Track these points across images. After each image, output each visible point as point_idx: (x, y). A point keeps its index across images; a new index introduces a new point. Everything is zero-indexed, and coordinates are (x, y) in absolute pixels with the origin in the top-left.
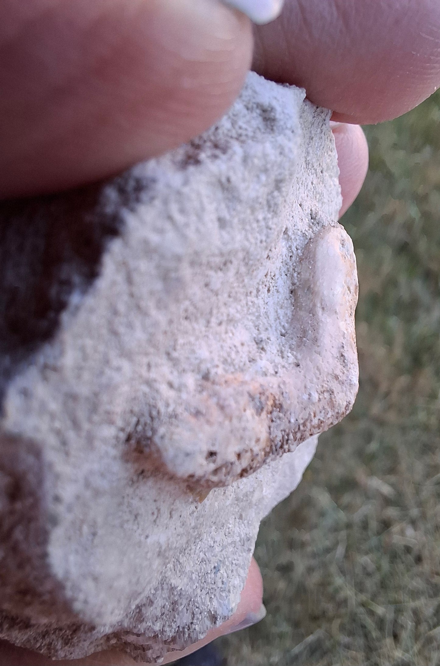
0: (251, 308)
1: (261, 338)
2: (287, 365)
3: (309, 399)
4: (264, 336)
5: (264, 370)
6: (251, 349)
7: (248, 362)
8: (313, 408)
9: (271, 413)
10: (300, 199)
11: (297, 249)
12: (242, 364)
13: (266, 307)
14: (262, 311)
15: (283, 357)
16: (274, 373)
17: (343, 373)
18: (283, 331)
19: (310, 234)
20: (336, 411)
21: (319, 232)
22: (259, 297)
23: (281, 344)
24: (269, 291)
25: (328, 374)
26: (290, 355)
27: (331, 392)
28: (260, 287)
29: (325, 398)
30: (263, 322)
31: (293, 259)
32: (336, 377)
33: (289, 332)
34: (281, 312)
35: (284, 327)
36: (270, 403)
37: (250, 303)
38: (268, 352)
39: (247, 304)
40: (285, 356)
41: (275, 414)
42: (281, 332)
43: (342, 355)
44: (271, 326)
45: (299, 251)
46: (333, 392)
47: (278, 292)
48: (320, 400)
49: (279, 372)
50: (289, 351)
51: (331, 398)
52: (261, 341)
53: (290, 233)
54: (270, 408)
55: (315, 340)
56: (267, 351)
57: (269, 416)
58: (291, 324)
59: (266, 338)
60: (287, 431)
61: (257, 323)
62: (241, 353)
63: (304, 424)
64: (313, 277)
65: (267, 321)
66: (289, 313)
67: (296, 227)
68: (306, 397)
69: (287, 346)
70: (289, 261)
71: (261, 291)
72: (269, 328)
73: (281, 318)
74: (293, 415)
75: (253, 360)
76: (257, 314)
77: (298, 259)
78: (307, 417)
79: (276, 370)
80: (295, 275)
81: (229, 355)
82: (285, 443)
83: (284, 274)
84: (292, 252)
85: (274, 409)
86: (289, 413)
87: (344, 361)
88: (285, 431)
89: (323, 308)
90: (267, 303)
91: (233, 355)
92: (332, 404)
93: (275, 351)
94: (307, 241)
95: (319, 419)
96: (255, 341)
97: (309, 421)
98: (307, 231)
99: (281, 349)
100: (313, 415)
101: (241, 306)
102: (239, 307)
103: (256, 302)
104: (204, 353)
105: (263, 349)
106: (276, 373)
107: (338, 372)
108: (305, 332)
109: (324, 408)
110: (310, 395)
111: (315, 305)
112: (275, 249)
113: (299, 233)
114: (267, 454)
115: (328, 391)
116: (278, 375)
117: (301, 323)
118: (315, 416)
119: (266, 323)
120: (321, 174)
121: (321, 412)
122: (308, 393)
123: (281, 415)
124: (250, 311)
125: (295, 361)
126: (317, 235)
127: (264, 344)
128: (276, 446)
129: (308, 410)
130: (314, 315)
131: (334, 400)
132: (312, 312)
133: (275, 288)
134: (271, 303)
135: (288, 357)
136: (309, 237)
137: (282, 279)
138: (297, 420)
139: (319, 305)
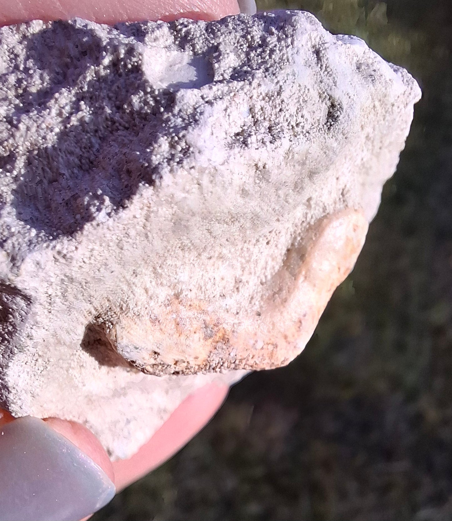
0: (245, 253)
1: (241, 279)
2: (249, 311)
3: (254, 344)
4: (244, 279)
5: (228, 307)
6: (227, 286)
7: (218, 296)
8: (254, 352)
9: (217, 342)
10: (340, 173)
11: (312, 217)
12: (212, 296)
13: (259, 255)
14: (254, 258)
15: (250, 303)
16: (235, 313)
17: (294, 336)
18: (264, 280)
19: (330, 209)
20: (273, 361)
21: (340, 211)
22: (256, 246)
23: (256, 291)
24: (268, 243)
25: (280, 332)
26: (257, 303)
27: (276, 346)
28: (261, 239)
29: (268, 349)
30: (250, 267)
31: (304, 224)
32: (286, 337)
33: (267, 283)
34: (271, 263)
35: (266, 277)
36: (220, 334)
37: (245, 249)
38: (240, 294)
39: (242, 249)
40: (253, 303)
41: (219, 344)
42: (261, 280)
43: (300, 322)
44: (255, 273)
45: (313, 220)
46: (277, 347)
47: (276, 246)
48: (262, 348)
49: (239, 314)
50: (259, 299)
51: (273, 350)
52: (240, 282)
53: (312, 202)
54: (217, 339)
55: (285, 301)
56: (240, 292)
57: (214, 344)
58: (273, 277)
59: (245, 281)
60: (224, 360)
61: (244, 266)
62: (217, 286)
63: (241, 361)
64: (312, 248)
65: (255, 267)
66: (277, 268)
67: (320, 199)
68: (252, 342)
69: (259, 295)
70: (299, 224)
71: (261, 242)
72: (253, 274)
73: (268, 269)
74: (234, 350)
75: (224, 296)
76: (248, 258)
77: (308, 226)
78: (245, 357)
79: (238, 311)
80: (299, 238)
81: (205, 285)
82: (218, 367)
83: (289, 233)
84: (306, 218)
85: (221, 341)
86: (232, 348)
87: (299, 327)
88: (222, 359)
89: (306, 278)
90: (262, 253)
91: (209, 286)
92: (271, 355)
93: (247, 295)
94: (324, 214)
95: (255, 362)
96: (235, 279)
97: (246, 360)
98: (329, 205)
99: (253, 295)
100: (251, 356)
101: (235, 249)
102: (233, 250)
103: (251, 249)
104: (184, 276)
105: (237, 288)
106: (237, 313)
107: (289, 334)
108: (281, 290)
109: (263, 355)
110: (256, 341)
111: (300, 272)
112: (288, 214)
113: (321, 204)
114: (200, 368)
115: (273, 344)
116: (237, 316)
117: (281, 280)
118: (252, 358)
119: (252, 268)
120: (379, 151)
121: (259, 357)
122: (255, 340)
123: (224, 347)
124: (243, 254)
125: (259, 310)
126: (337, 213)
127: (241, 285)
128: (210, 366)
129: (249, 352)
130: (295, 279)
131: (274, 352)
132: (295, 276)
133: (275, 242)
134: (265, 254)
135: (255, 304)
136: (327, 211)
137: (285, 237)
138: (236, 355)
139: (303, 273)
